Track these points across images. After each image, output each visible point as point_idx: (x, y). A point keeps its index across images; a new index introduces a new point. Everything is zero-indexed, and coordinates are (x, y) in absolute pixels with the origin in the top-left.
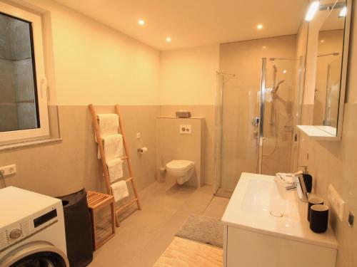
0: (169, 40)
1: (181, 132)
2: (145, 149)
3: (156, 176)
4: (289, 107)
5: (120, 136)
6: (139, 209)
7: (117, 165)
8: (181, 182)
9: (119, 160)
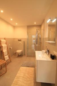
0: (17, 24)
1: (19, 44)
2: (11, 48)
3: (13, 54)
4: (40, 39)
5: (6, 45)
6: (11, 62)
7: (6, 52)
8: (20, 55)
9: (6, 51)
